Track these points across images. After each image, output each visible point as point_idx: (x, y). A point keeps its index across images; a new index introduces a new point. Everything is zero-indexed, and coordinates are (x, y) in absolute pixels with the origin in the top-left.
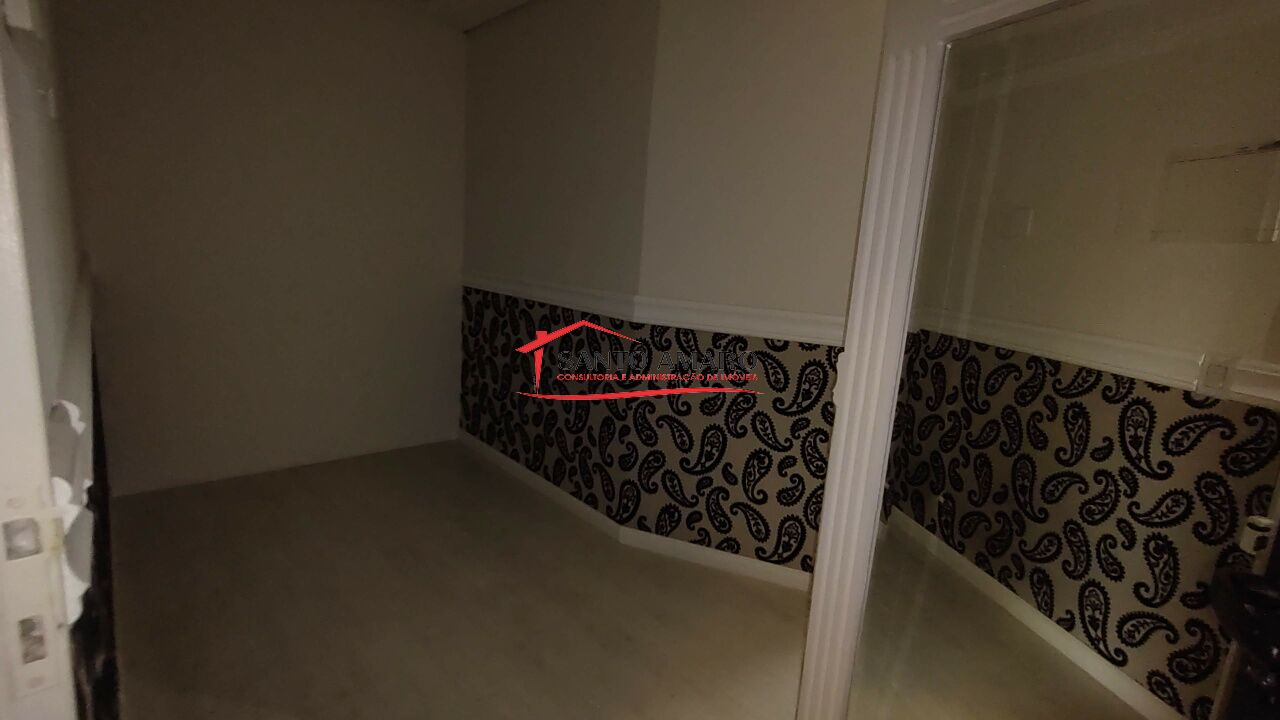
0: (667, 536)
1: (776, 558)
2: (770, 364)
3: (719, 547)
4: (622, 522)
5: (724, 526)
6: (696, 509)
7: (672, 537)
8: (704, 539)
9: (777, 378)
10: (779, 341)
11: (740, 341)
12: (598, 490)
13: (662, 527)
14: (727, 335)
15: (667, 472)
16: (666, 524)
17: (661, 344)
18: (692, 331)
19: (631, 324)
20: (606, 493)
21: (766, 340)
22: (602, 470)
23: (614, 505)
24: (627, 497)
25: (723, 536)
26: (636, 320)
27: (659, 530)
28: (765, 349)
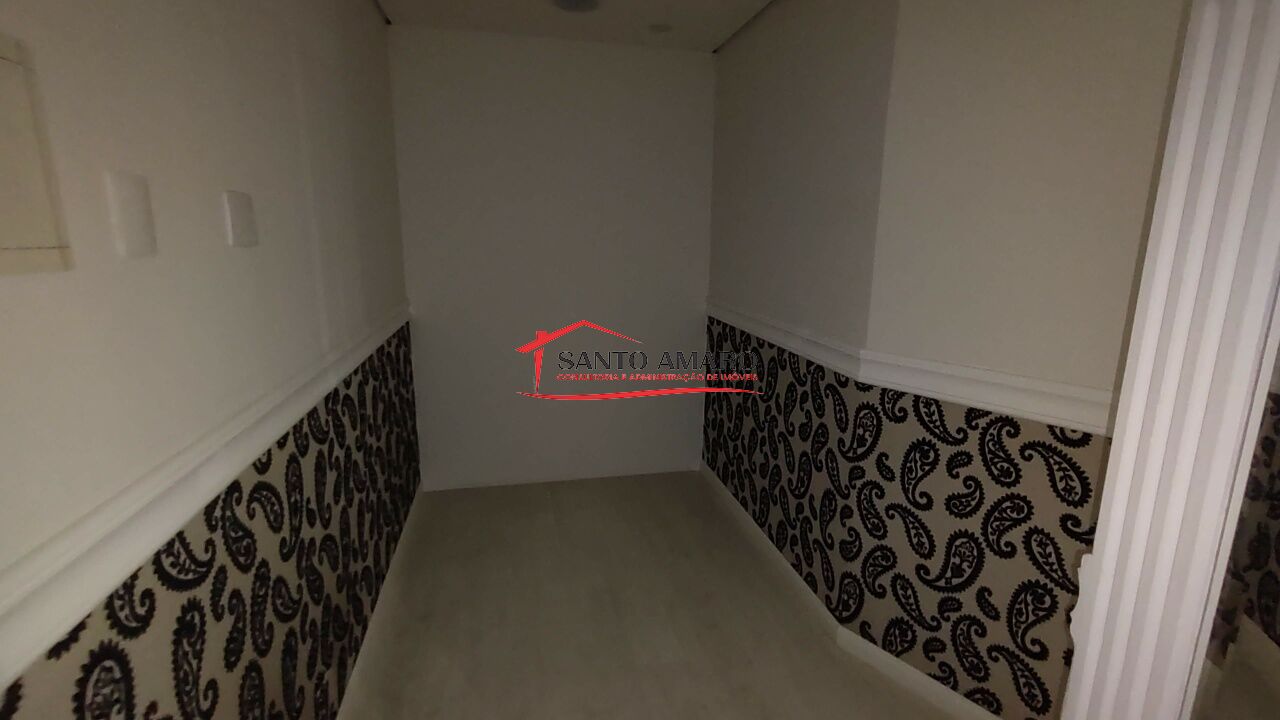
0: (898, 656)
2: (1056, 463)
3: (969, 695)
4: (842, 621)
5: (978, 671)
6: (936, 635)
7: (903, 660)
8: (947, 677)
9: (1071, 486)
10: (1074, 431)
11: (1010, 424)
12: (817, 570)
13: (891, 643)
14: (988, 413)
15: (897, 577)
16: (896, 639)
17: (893, 413)
18: (936, 402)
19: (857, 383)
20: (826, 579)
21: (1051, 428)
22: (823, 551)
23: (834, 595)
24: (848, 593)
25: (974, 685)
26: (861, 380)
27: (887, 646)
28: (1049, 440)
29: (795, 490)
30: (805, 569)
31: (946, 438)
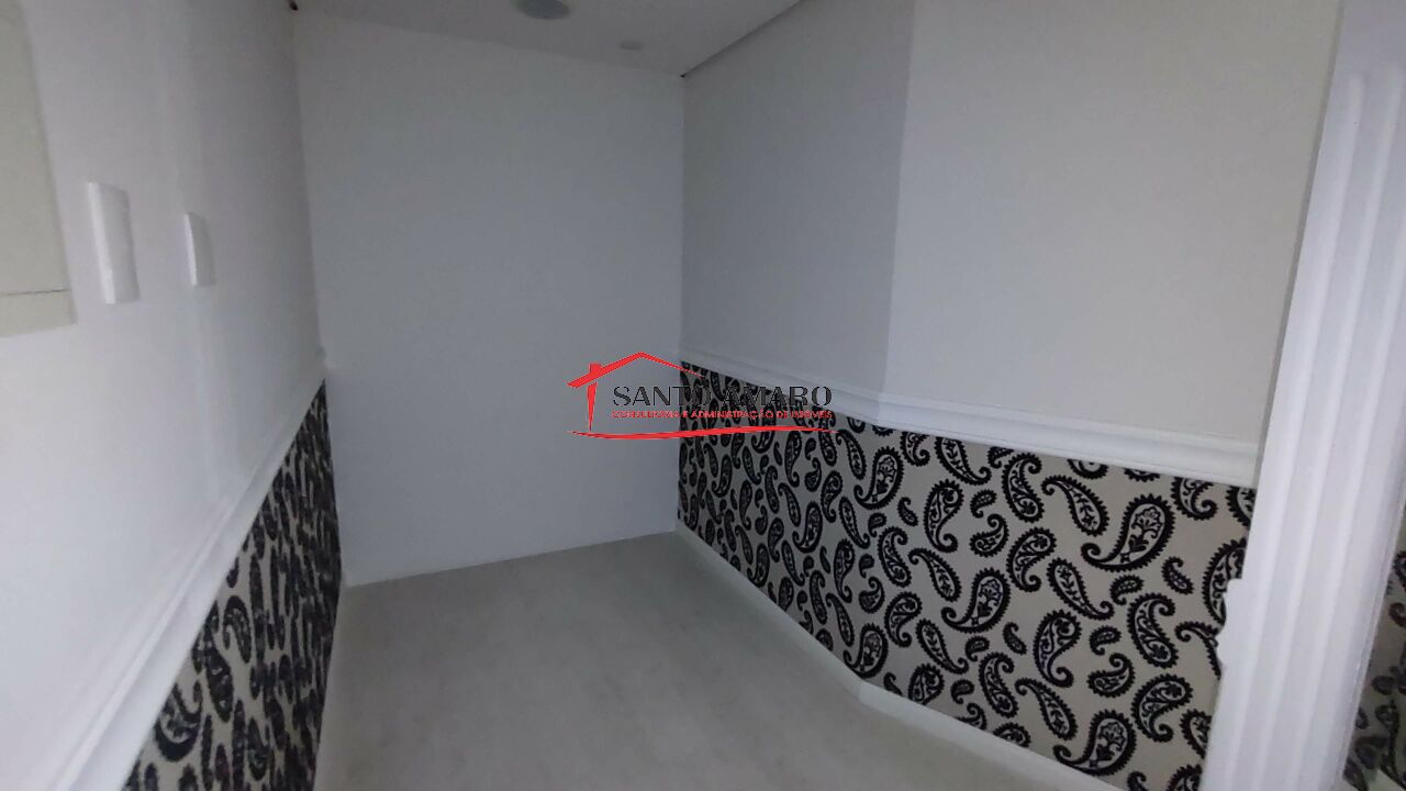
0: (924, 704)
1: (1086, 765)
2: (1076, 495)
3: (998, 732)
4: (864, 676)
5: (1007, 707)
6: (964, 676)
7: (931, 707)
8: (976, 718)
9: (1091, 516)
10: (1092, 464)
11: (1033, 461)
12: (832, 625)
13: (917, 692)
14: (1010, 451)
15: (923, 623)
16: (923, 687)
17: (915, 457)
18: (959, 443)
19: (875, 428)
20: (844, 635)
21: (1071, 462)
22: (838, 605)
23: (854, 651)
24: (868, 645)
25: (1004, 721)
26: (883, 423)
27: (913, 694)
28: (1069, 474)
29: (802, 543)
30: (817, 626)
31: (970, 479)
